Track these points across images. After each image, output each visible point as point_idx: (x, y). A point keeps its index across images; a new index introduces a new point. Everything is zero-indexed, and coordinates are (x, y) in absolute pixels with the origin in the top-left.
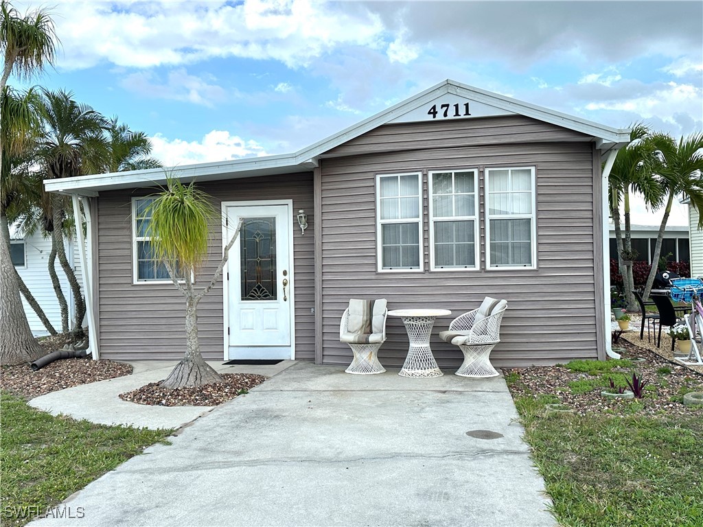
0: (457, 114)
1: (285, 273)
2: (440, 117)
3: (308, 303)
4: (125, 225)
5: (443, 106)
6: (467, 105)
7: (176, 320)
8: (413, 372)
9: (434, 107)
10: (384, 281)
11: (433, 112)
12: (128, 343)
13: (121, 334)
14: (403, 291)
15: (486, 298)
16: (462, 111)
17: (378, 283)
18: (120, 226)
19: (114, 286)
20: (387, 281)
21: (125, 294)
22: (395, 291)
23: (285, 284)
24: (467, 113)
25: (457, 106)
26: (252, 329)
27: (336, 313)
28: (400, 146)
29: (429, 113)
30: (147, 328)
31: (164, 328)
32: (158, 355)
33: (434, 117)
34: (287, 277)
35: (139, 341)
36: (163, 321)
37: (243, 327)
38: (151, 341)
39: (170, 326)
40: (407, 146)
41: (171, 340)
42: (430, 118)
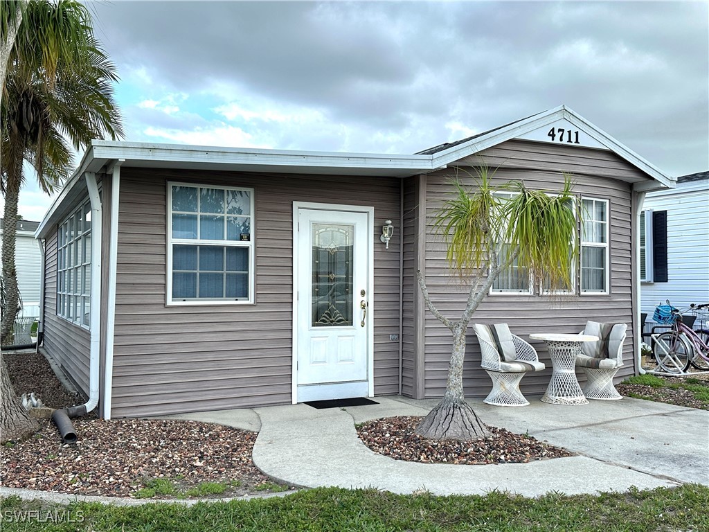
0: (570, 141)
1: (363, 293)
2: (557, 141)
3: (386, 329)
4: (157, 221)
5: (560, 130)
6: (577, 133)
7: (229, 354)
8: (573, 399)
9: (553, 130)
10: (496, 304)
11: (552, 134)
12: (157, 390)
13: (146, 377)
14: (515, 315)
15: (589, 321)
16: (573, 139)
17: (489, 307)
18: (149, 220)
19: (136, 307)
20: (499, 304)
21: (154, 320)
22: (506, 315)
23: (363, 307)
24: (577, 142)
25: (570, 132)
26: (325, 362)
27: (442, 340)
28: (520, 164)
29: (549, 135)
30: (186, 368)
31: (210, 367)
32: (201, 404)
33: (553, 140)
34: (365, 298)
35: (174, 386)
36: (210, 357)
37: (314, 360)
38: (191, 385)
39: (219, 363)
40: (525, 164)
41: (219, 382)
42: (549, 140)
